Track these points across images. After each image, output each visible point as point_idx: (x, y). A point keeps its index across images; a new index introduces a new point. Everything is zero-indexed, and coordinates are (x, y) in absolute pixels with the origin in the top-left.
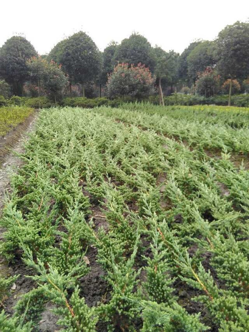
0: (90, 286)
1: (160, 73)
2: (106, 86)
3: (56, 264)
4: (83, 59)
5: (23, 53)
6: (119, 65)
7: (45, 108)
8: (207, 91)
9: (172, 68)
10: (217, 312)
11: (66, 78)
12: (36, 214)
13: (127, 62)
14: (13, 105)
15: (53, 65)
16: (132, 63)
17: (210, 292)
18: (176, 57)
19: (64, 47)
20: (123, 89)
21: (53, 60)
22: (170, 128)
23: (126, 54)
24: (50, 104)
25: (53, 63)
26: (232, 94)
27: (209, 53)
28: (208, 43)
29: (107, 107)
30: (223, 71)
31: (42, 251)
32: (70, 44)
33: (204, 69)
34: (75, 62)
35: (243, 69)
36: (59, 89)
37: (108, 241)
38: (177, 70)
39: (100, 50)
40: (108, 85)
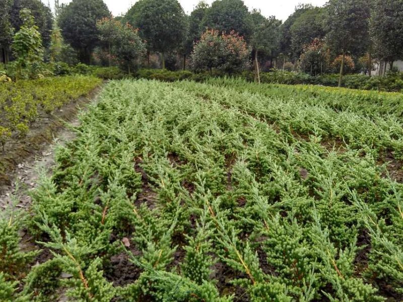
0: (124, 268)
1: (257, 44)
2: (191, 57)
3: (83, 239)
4: (164, 22)
5: (93, 14)
6: (207, 32)
7: (116, 79)
8: (313, 68)
9: (272, 39)
10: (258, 298)
11: (143, 45)
12: (75, 189)
13: (217, 29)
14: (77, 74)
15: (128, 29)
16: (223, 30)
17: (254, 276)
18: (277, 25)
19: (143, 8)
20: (211, 61)
21: (128, 23)
22: (259, 107)
23: (217, 19)
24: (122, 74)
25: (129, 26)
26: (344, 74)
27: (317, 23)
28: (317, 10)
29: (190, 81)
30: (334, 44)
31: (72, 226)
32: (151, 4)
33: (310, 42)
34: (155, 26)
35: (359, 44)
36: (133, 58)
37: (149, 218)
38: (278, 41)
39: (186, 13)
40: (193, 56)
